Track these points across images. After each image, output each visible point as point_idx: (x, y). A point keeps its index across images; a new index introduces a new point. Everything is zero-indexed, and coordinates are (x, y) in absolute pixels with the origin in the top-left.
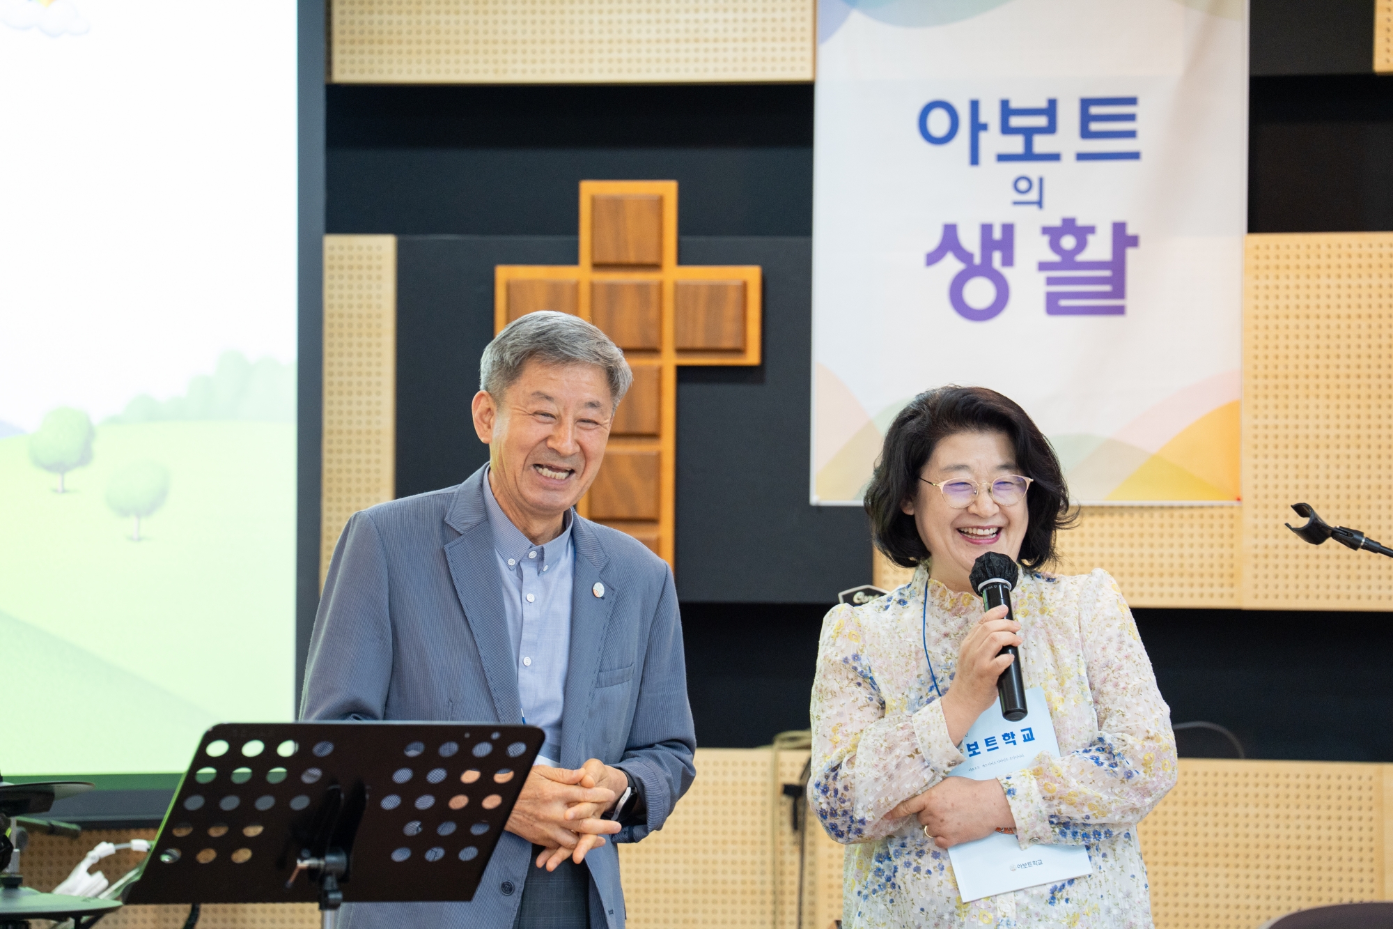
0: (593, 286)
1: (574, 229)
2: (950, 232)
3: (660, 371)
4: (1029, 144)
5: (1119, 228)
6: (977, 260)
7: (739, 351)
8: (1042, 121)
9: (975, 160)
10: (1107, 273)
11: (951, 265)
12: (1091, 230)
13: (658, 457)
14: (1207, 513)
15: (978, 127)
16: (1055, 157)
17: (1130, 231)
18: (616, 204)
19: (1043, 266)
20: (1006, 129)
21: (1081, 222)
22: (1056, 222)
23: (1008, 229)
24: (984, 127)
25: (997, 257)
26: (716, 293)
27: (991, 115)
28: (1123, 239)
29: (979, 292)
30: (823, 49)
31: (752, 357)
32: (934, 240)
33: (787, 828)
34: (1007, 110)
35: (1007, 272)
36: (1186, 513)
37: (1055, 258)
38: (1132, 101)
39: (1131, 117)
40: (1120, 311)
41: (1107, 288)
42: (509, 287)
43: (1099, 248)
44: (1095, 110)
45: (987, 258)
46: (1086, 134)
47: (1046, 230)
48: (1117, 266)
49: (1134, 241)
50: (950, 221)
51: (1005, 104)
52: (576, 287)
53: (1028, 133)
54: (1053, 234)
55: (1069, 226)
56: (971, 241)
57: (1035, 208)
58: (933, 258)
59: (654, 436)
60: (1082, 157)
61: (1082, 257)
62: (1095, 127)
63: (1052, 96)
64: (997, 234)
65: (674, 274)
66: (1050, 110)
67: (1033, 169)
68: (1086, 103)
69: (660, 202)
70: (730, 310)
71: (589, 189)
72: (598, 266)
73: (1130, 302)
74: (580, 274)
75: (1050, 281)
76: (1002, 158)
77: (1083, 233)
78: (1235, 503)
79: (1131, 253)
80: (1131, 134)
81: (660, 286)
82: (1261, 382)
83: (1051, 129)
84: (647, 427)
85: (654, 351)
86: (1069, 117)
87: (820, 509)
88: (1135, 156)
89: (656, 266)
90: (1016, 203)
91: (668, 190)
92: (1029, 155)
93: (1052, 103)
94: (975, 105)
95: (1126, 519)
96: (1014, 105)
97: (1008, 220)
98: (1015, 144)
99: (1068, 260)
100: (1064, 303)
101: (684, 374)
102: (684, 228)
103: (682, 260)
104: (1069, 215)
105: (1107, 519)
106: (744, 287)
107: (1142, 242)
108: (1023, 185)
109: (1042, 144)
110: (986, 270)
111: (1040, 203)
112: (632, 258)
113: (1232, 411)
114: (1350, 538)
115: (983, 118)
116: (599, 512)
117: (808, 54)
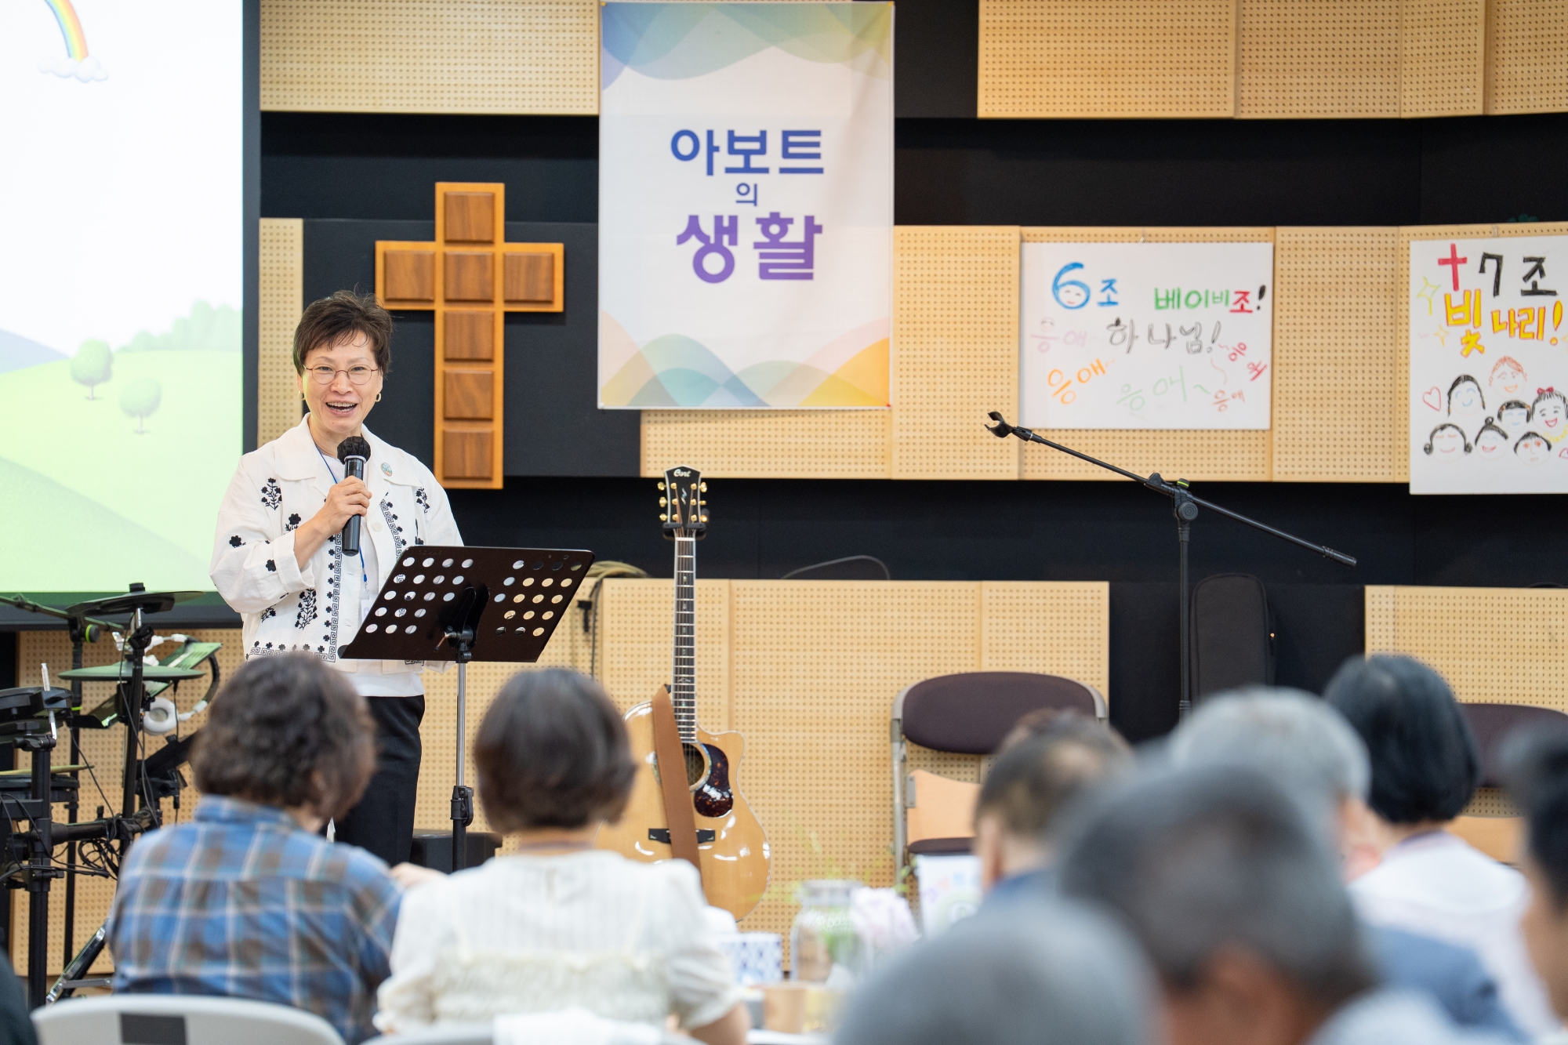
0: (445, 256)
1: (431, 216)
2: (694, 221)
3: (493, 315)
4: (747, 161)
5: (809, 220)
6: (712, 241)
7: (549, 302)
8: (756, 146)
9: (710, 172)
10: (801, 251)
11: (694, 244)
12: (790, 221)
13: (492, 375)
14: (867, 414)
15: (712, 149)
16: (765, 171)
17: (817, 222)
18: (462, 200)
19: (757, 245)
20: (732, 151)
21: (782, 216)
22: (767, 215)
23: (733, 220)
24: (717, 149)
25: (726, 238)
26: (533, 261)
27: (721, 140)
28: (812, 228)
29: (714, 263)
30: (605, 93)
31: (558, 307)
32: (682, 227)
33: (580, 630)
34: (732, 138)
35: (732, 249)
36: (853, 415)
37: (766, 240)
38: (817, 133)
39: (817, 144)
40: (809, 277)
41: (801, 261)
42: (385, 255)
43: (796, 234)
44: (792, 139)
45: (719, 239)
46: (786, 155)
47: (759, 221)
48: (808, 245)
49: (819, 229)
50: (694, 213)
51: (731, 133)
52: (433, 256)
53: (747, 154)
54: (764, 223)
55: (775, 218)
56: (708, 227)
57: (752, 205)
58: (682, 239)
59: (490, 361)
60: (783, 171)
61: (784, 240)
62: (792, 150)
63: (763, 129)
64: (726, 223)
65: (502, 248)
66: (762, 138)
67: (750, 179)
68: (786, 134)
69: (493, 197)
70: (543, 274)
71: (442, 188)
72: (449, 242)
73: (816, 270)
74: (435, 248)
75: (762, 256)
76: (729, 170)
77: (785, 223)
78: (886, 408)
79: (817, 237)
80: (817, 156)
81: (493, 256)
82: (905, 326)
83: (762, 151)
84: (485, 355)
85: (489, 301)
86: (774, 143)
87: (604, 411)
88: (820, 171)
89: (490, 243)
90: (738, 202)
91: (498, 189)
92: (747, 169)
93: (763, 133)
94: (710, 134)
95: (813, 419)
96: (737, 134)
97: (733, 213)
98: (738, 161)
99: (775, 241)
100: (771, 271)
101: (509, 317)
102: (509, 216)
103: (509, 238)
104: (775, 210)
105: (800, 419)
106: (552, 258)
107: (824, 230)
108: (743, 189)
109: (756, 161)
110: (718, 248)
111: (755, 202)
112: (474, 237)
113: (885, 344)
114: (1023, 434)
115: (716, 143)
116: (452, 414)
117: (595, 97)
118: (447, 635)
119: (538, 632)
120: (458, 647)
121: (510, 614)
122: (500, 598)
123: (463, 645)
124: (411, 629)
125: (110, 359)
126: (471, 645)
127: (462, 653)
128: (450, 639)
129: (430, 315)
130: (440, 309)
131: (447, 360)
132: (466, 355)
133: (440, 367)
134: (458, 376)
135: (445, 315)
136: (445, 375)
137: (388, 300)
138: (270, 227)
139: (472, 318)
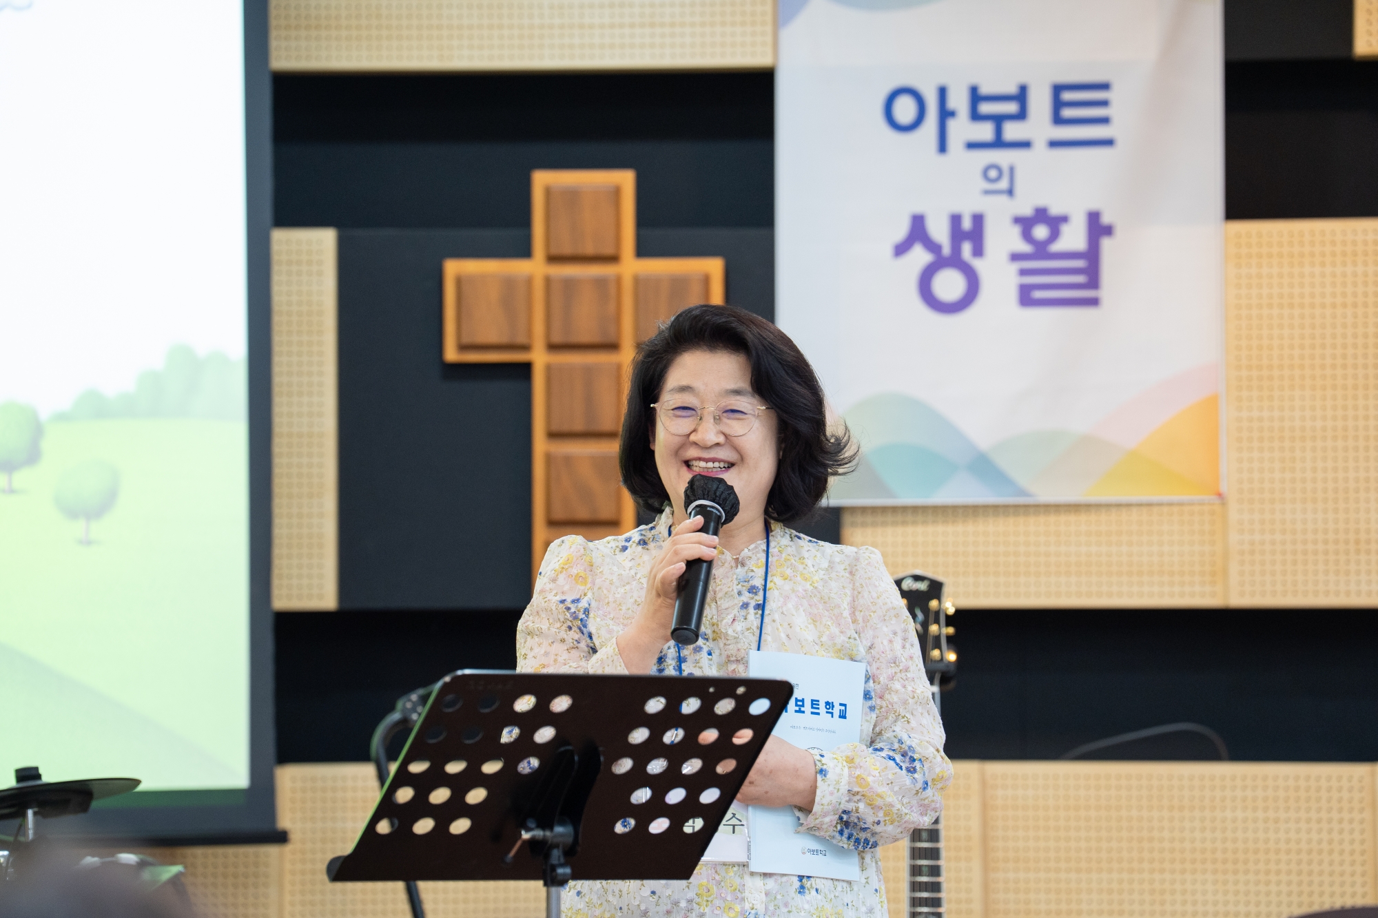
0: (548, 281)
1: (526, 222)
2: (918, 222)
3: (619, 368)
4: (999, 131)
5: (1093, 217)
8: (1012, 108)
9: (942, 147)
10: (1082, 264)
11: (919, 257)
12: (1064, 219)
14: (1185, 509)
15: (945, 114)
16: (1025, 145)
17: (1105, 220)
18: (572, 196)
19: (1015, 257)
20: (976, 116)
21: (1052, 212)
22: (1027, 211)
23: (978, 219)
24: (952, 114)
25: (967, 249)
26: (679, 285)
27: (959, 101)
28: (1098, 228)
29: (949, 285)
30: (786, 34)
32: (901, 231)
34: (976, 97)
35: (978, 264)
37: (1025, 248)
38: (1105, 86)
39: (1104, 104)
40: (1094, 302)
41: (1082, 279)
42: (458, 281)
43: (1073, 238)
44: (1067, 96)
45: (956, 248)
46: (1058, 120)
47: (1018, 220)
48: (1092, 256)
49: (1108, 231)
50: (918, 211)
51: (974, 90)
52: (529, 281)
53: (998, 120)
54: (1025, 224)
55: (1041, 215)
56: (939, 231)
57: (1005, 197)
58: (901, 249)
60: (1054, 144)
61: (1057, 247)
62: (1067, 113)
63: (1023, 82)
64: (967, 224)
65: (632, 266)
66: (1021, 96)
67: (1002, 157)
68: (1058, 89)
69: (617, 192)
71: (542, 180)
72: (553, 259)
73: (1106, 292)
74: (534, 268)
75: (1023, 272)
76: (972, 146)
77: (1056, 223)
78: (1216, 499)
79: (1106, 244)
80: (1105, 121)
81: (618, 280)
82: (1244, 373)
83: (1021, 115)
84: (608, 426)
85: (612, 347)
86: (1040, 103)
88: (1108, 142)
89: (613, 259)
90: (985, 192)
91: (625, 179)
92: (999, 143)
93: (1023, 89)
94: (942, 92)
95: (1103, 516)
96: (985, 90)
97: (977, 210)
98: (985, 131)
99: (1041, 250)
100: (1038, 294)
102: (643, 220)
103: (643, 250)
104: (1041, 203)
105: (1083, 517)
106: (707, 279)
107: (1117, 231)
109: (1012, 131)
110: (955, 261)
111: (1010, 192)
112: (590, 249)
113: (1211, 405)
115: (951, 105)
116: (559, 514)
117: (769, 39)
118: (526, 836)
119: (694, 825)
120: (547, 856)
121: (642, 795)
122: (624, 766)
123: (556, 855)
124: (460, 826)
125: (38, 431)
126: (570, 853)
127: (553, 868)
128: (532, 842)
129: (524, 370)
130: (539, 358)
131: (553, 435)
132: (579, 426)
133: (540, 445)
134: (568, 460)
135: (549, 369)
136: (549, 458)
137: (463, 347)
138: (285, 241)
139: (589, 371)
